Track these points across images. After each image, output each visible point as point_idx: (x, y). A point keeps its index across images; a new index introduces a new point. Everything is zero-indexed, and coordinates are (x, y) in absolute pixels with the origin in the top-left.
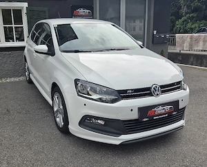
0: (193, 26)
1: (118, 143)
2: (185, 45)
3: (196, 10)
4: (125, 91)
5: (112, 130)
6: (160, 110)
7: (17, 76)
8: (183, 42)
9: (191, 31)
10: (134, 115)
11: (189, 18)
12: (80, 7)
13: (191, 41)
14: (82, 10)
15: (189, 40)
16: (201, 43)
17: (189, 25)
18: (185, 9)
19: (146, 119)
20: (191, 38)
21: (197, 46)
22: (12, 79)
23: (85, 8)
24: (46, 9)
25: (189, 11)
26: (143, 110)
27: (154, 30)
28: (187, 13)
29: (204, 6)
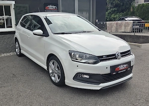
0: (115, 17)
1: (99, 88)
2: (113, 29)
3: (116, 6)
4: (102, 57)
5: (95, 81)
6: (121, 67)
7: (8, 52)
8: (112, 27)
9: (114, 20)
10: (108, 71)
11: (112, 11)
12: (49, 4)
13: (117, 26)
14: (51, 6)
15: (115, 25)
16: (123, 27)
17: (113, 16)
18: (110, 5)
19: (115, 73)
20: (117, 24)
21: (121, 30)
22: (5, 54)
23: (52, 5)
24: (27, 5)
25: (112, 6)
26: (113, 68)
27: (96, 19)
28: (111, 8)
29: (122, 4)
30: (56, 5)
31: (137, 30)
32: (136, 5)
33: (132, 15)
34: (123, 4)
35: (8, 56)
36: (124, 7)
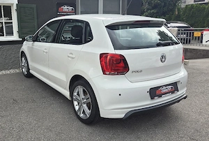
3: (155, 7)
7: (7, 69)
11: (150, 14)
12: (64, 5)
14: (66, 7)
18: (147, 5)
24: (34, 6)
25: (150, 7)
28: (148, 9)
29: (163, 4)
30: (73, 5)
31: (183, 41)
32: (183, 6)
33: (177, 19)
34: (165, 4)
35: (8, 74)
36: (165, 9)
